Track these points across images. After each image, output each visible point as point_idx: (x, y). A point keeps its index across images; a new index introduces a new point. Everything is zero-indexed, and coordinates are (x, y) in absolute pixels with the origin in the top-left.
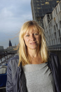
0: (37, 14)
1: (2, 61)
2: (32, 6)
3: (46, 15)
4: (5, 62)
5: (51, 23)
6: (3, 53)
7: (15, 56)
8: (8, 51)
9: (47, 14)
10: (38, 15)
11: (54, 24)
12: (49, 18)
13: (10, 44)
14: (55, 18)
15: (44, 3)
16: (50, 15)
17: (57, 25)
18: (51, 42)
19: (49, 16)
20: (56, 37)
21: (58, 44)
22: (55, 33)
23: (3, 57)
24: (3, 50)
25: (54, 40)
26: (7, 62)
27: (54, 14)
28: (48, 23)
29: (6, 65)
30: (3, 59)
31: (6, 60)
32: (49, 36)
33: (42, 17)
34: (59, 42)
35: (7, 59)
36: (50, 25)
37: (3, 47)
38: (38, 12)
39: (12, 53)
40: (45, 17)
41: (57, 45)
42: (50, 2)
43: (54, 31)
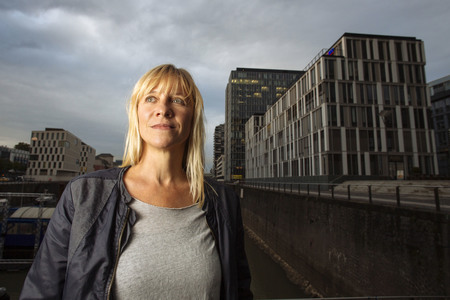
0: (235, 113)
2: (227, 95)
5: (260, 133)
9: (255, 116)
10: (238, 115)
11: (265, 136)
12: (258, 124)
14: (269, 125)
15: (251, 93)
16: (260, 117)
17: (272, 138)
18: (256, 171)
19: (257, 119)
20: (266, 162)
21: (270, 176)
22: (266, 155)
25: (262, 167)
27: (268, 116)
28: (254, 133)
32: (253, 159)
33: (245, 121)
34: (271, 172)
36: (258, 137)
38: (238, 109)
40: (249, 120)
41: (267, 179)
42: (264, 93)
43: (265, 151)
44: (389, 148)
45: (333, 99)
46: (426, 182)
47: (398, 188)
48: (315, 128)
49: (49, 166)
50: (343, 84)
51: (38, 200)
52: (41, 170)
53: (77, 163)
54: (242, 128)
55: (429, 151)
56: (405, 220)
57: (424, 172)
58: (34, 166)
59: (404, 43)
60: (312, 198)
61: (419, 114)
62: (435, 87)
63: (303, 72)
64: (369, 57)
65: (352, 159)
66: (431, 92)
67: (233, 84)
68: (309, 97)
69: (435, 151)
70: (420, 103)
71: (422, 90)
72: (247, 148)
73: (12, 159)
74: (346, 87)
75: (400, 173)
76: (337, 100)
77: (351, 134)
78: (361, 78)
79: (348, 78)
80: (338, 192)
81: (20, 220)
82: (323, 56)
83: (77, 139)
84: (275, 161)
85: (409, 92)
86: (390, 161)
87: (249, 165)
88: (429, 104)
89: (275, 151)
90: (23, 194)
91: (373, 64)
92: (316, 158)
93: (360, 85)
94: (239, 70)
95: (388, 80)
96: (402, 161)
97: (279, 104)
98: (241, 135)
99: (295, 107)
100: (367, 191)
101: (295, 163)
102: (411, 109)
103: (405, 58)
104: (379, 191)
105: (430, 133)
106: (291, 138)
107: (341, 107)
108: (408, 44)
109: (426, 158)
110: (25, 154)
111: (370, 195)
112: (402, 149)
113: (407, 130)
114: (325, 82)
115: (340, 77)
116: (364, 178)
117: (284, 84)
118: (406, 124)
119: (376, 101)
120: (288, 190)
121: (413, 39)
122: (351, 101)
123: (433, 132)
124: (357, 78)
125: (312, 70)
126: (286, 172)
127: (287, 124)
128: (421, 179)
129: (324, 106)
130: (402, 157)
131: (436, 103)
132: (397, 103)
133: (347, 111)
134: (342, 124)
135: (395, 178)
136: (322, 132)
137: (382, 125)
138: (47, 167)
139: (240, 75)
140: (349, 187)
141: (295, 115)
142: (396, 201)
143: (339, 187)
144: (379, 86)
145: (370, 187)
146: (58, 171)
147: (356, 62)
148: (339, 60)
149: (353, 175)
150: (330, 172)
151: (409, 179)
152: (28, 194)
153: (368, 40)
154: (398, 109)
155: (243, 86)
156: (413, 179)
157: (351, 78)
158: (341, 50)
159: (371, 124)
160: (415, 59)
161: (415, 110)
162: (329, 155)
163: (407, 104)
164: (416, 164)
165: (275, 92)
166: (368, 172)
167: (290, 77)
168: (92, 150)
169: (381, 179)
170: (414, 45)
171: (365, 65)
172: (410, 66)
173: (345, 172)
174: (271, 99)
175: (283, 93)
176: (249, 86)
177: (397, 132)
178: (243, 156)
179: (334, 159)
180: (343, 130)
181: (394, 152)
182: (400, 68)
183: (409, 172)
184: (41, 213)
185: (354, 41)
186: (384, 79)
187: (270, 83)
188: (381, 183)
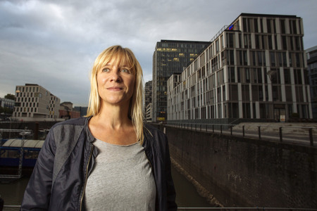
0: (160, 73)
2: (154, 60)
3: (172, 76)
5: (178, 87)
9: (175, 75)
11: (182, 89)
12: (176, 81)
14: (185, 82)
15: (172, 58)
16: (178, 76)
17: (186, 91)
18: (175, 115)
19: (176, 77)
20: (182, 108)
22: (182, 103)
25: (179, 113)
27: (184, 75)
28: (174, 88)
32: (173, 106)
33: (167, 78)
34: (186, 116)
36: (176, 90)
38: (162, 70)
40: (170, 78)
41: (183, 121)
42: (181, 58)
43: (182, 101)
44: (274, 99)
45: (232, 62)
46: (303, 124)
47: (280, 129)
48: (218, 84)
49: (28, 111)
50: (239, 51)
51: (21, 134)
52: (23, 113)
53: (48, 108)
54: (165, 84)
55: (305, 101)
56: (286, 152)
57: (301, 117)
58: (18, 110)
59: (287, 21)
60: (216, 135)
61: (297, 73)
62: (311, 53)
63: (210, 43)
64: (260, 31)
65: (246, 106)
66: (307, 57)
67: (158, 52)
68: (215, 61)
69: (310, 101)
70: (298, 65)
71: (301, 55)
72: (169, 98)
73: (3, 106)
74: (242, 53)
75: (283, 117)
76: (235, 63)
77: (245, 88)
78: (254, 47)
79: (243, 47)
80: (235, 131)
81: (9, 148)
82: (225, 30)
83: (47, 92)
84: (189, 107)
85: (290, 57)
86: (275, 108)
87: (170, 111)
88: (306, 66)
89: (189, 101)
90: (11, 130)
91: (263, 36)
92: (219, 105)
93: (253, 52)
94: (162, 41)
95: (274, 48)
96: (284, 108)
97: (192, 66)
98: (164, 89)
99: (203, 68)
100: (257, 130)
101: (203, 109)
102: (292, 70)
103: (288, 31)
104: (267, 131)
105: (306, 88)
106: (201, 91)
107: (238, 69)
108: (290, 21)
109: (303, 106)
110: (11, 102)
111: (260, 134)
112: (284, 99)
113: (288, 85)
114: (226, 50)
115: (237, 46)
116: (255, 120)
117: (196, 51)
118: (287, 81)
119: (265, 64)
120: (198, 129)
121: (295, 17)
122: (246, 63)
123: (308, 86)
124: (250, 47)
125: (217, 41)
126: (197, 116)
127: (198, 81)
128: (299, 122)
129: (225, 68)
130: (284, 105)
131: (312, 65)
132: (281, 65)
133: (243, 71)
134: (239, 81)
135: (279, 121)
136: (224, 87)
137: (269, 81)
138: (26, 111)
139: (164, 45)
140: (243, 127)
141: (204, 74)
142: (279, 138)
143: (236, 127)
144: (267, 52)
145: (259, 127)
146: (34, 114)
147: (250, 35)
148: (237, 34)
149: (247, 118)
150: (230, 116)
151: (289, 121)
152: (14, 130)
153: (259, 19)
154: (282, 69)
155: (165, 53)
156: (293, 122)
157: (246, 47)
158: (238, 26)
159: (260, 81)
160: (295, 32)
161: (295, 70)
162: (229, 104)
163: (288, 66)
164: (295, 111)
165: (189, 57)
166: (258, 116)
167: (200, 47)
168: (57, 99)
169: (268, 121)
170: (294, 21)
171: (257, 37)
172: (291, 37)
173: (241, 116)
174: (186, 62)
175: (195, 58)
176: (170, 53)
177: (280, 87)
178: (166, 104)
179: (232, 106)
180: (240, 85)
181: (278, 102)
182: (284, 39)
183: (289, 117)
184: (23, 143)
185: (248, 19)
186: (271, 47)
187: (185, 51)
188: (268, 124)
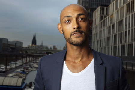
0: (85, 3)
1: (17, 65)
3: (99, 8)
4: (22, 68)
5: (104, 21)
6: (21, 53)
7: (38, 61)
8: (28, 52)
9: (102, 7)
11: (109, 23)
12: (103, 13)
13: (34, 41)
14: (112, 15)
16: (105, 8)
17: (113, 26)
19: (103, 9)
20: (108, 44)
21: (110, 55)
22: (108, 38)
23: (19, 59)
24: (21, 48)
25: (105, 48)
26: (24, 69)
28: (100, 21)
29: (21, 73)
30: (19, 63)
31: (23, 65)
32: (98, 41)
33: (93, 10)
34: (112, 52)
35: (25, 64)
36: (103, 24)
37: (22, 43)
39: (35, 56)
40: (97, 10)
43: (108, 35)
54: (91, 15)
72: (94, 32)
84: (115, 43)
89: (115, 36)
101: (130, 46)
106: (129, 26)
126: (123, 52)
127: (126, 15)
141: (133, 8)
